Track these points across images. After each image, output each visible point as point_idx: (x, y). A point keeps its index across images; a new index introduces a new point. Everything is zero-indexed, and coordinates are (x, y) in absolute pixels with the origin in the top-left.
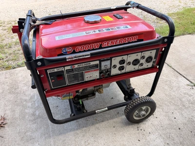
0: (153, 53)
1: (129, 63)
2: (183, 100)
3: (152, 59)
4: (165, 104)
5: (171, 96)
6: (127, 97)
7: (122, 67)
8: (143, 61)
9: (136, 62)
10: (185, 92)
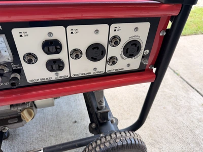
0: (141, 32)
1: (76, 54)
2: (197, 132)
3: (139, 49)
4: (166, 139)
5: (176, 123)
6: (94, 125)
7: (55, 61)
8: (115, 51)
9: (96, 52)
10: (199, 117)
